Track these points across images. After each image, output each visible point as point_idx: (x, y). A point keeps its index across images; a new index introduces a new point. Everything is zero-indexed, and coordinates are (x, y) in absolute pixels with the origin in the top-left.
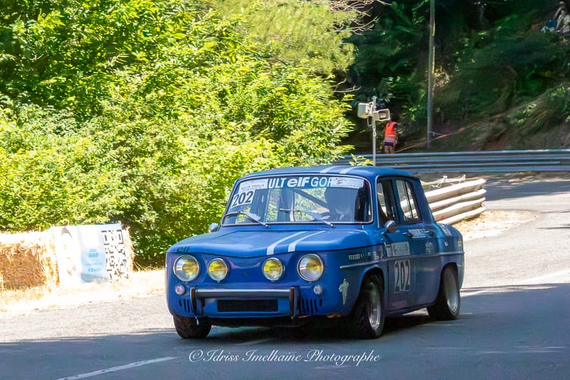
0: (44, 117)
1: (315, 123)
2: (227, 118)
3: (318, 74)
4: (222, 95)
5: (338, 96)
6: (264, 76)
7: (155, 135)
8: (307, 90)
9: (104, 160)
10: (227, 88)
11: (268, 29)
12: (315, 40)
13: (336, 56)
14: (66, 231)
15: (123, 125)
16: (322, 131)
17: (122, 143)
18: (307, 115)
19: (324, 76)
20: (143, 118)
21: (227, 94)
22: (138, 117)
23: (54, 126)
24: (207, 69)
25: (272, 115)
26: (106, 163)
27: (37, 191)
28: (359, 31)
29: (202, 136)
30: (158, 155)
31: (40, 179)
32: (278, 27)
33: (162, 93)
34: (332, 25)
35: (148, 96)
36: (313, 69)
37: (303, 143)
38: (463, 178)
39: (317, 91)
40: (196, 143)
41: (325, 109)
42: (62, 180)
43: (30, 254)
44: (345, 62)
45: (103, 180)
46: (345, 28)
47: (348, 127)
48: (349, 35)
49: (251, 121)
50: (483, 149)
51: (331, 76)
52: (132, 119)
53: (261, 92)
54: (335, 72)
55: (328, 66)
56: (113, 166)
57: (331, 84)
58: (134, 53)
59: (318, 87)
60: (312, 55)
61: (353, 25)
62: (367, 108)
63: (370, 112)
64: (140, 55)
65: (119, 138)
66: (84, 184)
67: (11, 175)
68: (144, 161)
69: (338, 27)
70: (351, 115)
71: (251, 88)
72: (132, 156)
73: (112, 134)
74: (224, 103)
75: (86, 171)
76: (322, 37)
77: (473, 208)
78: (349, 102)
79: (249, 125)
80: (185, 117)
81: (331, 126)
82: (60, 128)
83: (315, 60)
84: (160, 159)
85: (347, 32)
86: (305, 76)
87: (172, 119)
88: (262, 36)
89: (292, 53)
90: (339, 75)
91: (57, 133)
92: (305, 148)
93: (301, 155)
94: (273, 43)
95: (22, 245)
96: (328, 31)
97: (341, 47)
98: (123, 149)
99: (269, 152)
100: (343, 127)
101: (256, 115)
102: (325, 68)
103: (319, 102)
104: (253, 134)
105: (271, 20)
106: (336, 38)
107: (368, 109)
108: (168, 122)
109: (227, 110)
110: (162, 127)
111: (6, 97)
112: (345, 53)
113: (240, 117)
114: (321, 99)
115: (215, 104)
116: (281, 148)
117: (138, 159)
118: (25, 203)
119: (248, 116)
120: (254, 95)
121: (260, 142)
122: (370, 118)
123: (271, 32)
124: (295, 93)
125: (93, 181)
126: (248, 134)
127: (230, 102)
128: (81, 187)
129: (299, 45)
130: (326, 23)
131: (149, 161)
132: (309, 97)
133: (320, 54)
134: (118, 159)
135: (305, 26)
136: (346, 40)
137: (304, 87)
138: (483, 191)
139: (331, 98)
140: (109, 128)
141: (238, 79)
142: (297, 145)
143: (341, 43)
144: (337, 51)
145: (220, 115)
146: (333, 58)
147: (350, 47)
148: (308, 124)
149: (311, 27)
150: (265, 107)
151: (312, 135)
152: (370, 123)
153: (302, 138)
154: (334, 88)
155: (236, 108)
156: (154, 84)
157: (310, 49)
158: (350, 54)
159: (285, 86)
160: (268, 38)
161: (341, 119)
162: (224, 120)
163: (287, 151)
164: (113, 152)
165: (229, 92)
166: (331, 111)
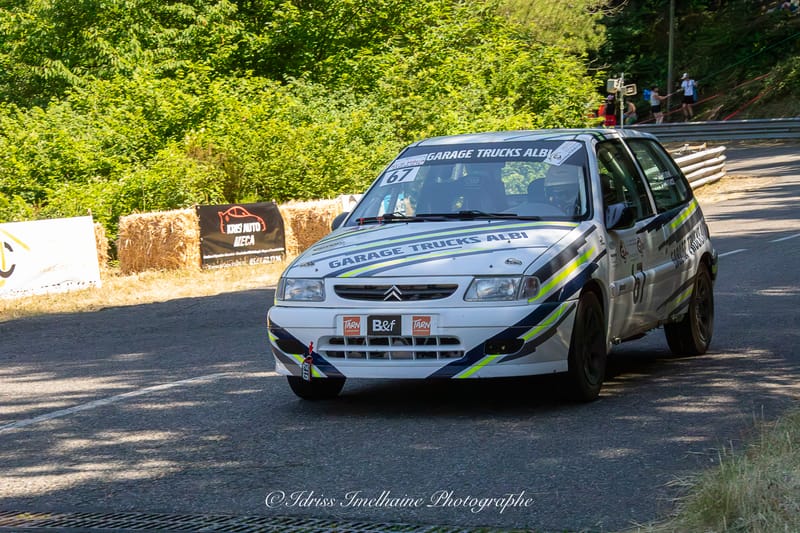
0: (326, 95)
1: (571, 98)
2: (490, 94)
3: (572, 53)
4: (487, 73)
5: (591, 74)
6: (524, 55)
7: (427, 110)
8: (563, 68)
9: (382, 134)
10: (492, 66)
11: (528, 13)
12: (570, 23)
13: (590, 36)
14: (352, 199)
15: (398, 100)
16: (577, 105)
17: (399, 118)
18: (563, 91)
19: (579, 55)
20: (416, 95)
21: (491, 73)
22: (411, 94)
23: (336, 102)
24: (473, 49)
25: (531, 92)
26: (384, 136)
27: (322, 161)
28: (609, 14)
29: (470, 110)
30: (431, 128)
31: (325, 151)
32: (537, 11)
33: (432, 71)
34: (585, 9)
35: (420, 74)
36: (568, 49)
37: (561, 116)
38: (704, 146)
39: (572, 69)
40: (465, 117)
41: (580, 85)
42: (345, 151)
43: (321, 220)
44: (597, 42)
45: (381, 151)
46: (597, 11)
47: (600, 101)
48: (601, 17)
49: (513, 96)
50: (719, 119)
51: (585, 54)
52: (405, 95)
53: (522, 71)
54: (588, 51)
55: (581, 46)
56: (390, 140)
57: (586, 62)
58: (407, 36)
59: (573, 64)
60: (567, 36)
61: (605, 8)
62: (615, 83)
63: (618, 87)
64: (412, 37)
65: (394, 113)
66: (364, 155)
67: (298, 147)
68: (418, 135)
69: (592, 10)
70: (602, 90)
71: (512, 66)
72: (407, 130)
73: (388, 109)
74: (488, 82)
75: (367, 144)
76: (578, 19)
77: (715, 173)
78: (600, 78)
79: (512, 100)
80: (453, 93)
81: (585, 101)
82: (340, 105)
83: (570, 40)
84: (433, 132)
85: (600, 14)
86: (561, 55)
87: (443, 95)
88: (523, 20)
89: (550, 35)
90: (591, 53)
91: (340, 109)
92: (561, 120)
93: (558, 127)
94: (533, 26)
95: (315, 212)
96: (583, 13)
97: (594, 28)
98: (401, 123)
99: (530, 125)
100: (595, 101)
101: (519, 91)
102: (579, 48)
103: (574, 78)
104: (515, 109)
105: (531, 5)
106: (589, 20)
107: (617, 84)
108: (439, 98)
109: (491, 88)
110: (434, 103)
111: (291, 78)
112: (598, 34)
113: (503, 93)
114: (575, 76)
115: (481, 83)
116: (541, 121)
117: (412, 133)
118: (311, 172)
119: (511, 93)
120: (516, 74)
121: (522, 115)
122: (619, 93)
123: (531, 16)
124: (552, 71)
125: (373, 152)
126: (512, 108)
127: (494, 81)
128: (362, 158)
129: (556, 27)
130: (581, 6)
131: (423, 134)
132: (565, 74)
133: (574, 35)
134: (395, 132)
135: (561, 9)
136: (598, 22)
137: (560, 65)
138: (723, 157)
139: (584, 75)
140: (385, 104)
141: (500, 59)
142: (554, 118)
143: (593, 24)
144: (590, 32)
145: (486, 92)
146: (586, 38)
147: (602, 28)
148: (565, 99)
149: (567, 10)
150: (525, 84)
151: (568, 109)
152: (619, 97)
153: (560, 112)
154: (587, 66)
155: (499, 85)
156: (426, 62)
157: (566, 30)
158: (602, 34)
159: (543, 64)
160: (528, 22)
161: (594, 94)
162: (490, 97)
163: (546, 124)
164: (391, 126)
165: (493, 71)
166: (585, 87)
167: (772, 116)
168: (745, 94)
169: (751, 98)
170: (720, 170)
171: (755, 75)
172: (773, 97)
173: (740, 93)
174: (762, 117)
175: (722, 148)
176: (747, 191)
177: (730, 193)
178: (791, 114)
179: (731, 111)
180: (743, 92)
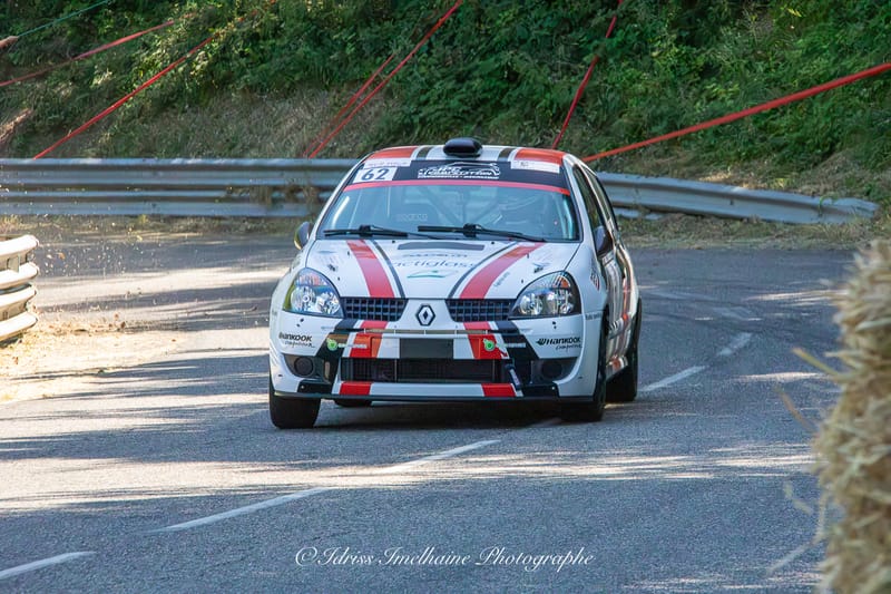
167: (178, 150)
168: (98, 81)
169: (114, 92)
170: (23, 307)
171: (121, 27)
172: (179, 92)
173: (82, 80)
174: (148, 152)
175: (27, 242)
176: (101, 373)
177: (50, 376)
178: (230, 148)
179: (59, 129)
180: (90, 75)
